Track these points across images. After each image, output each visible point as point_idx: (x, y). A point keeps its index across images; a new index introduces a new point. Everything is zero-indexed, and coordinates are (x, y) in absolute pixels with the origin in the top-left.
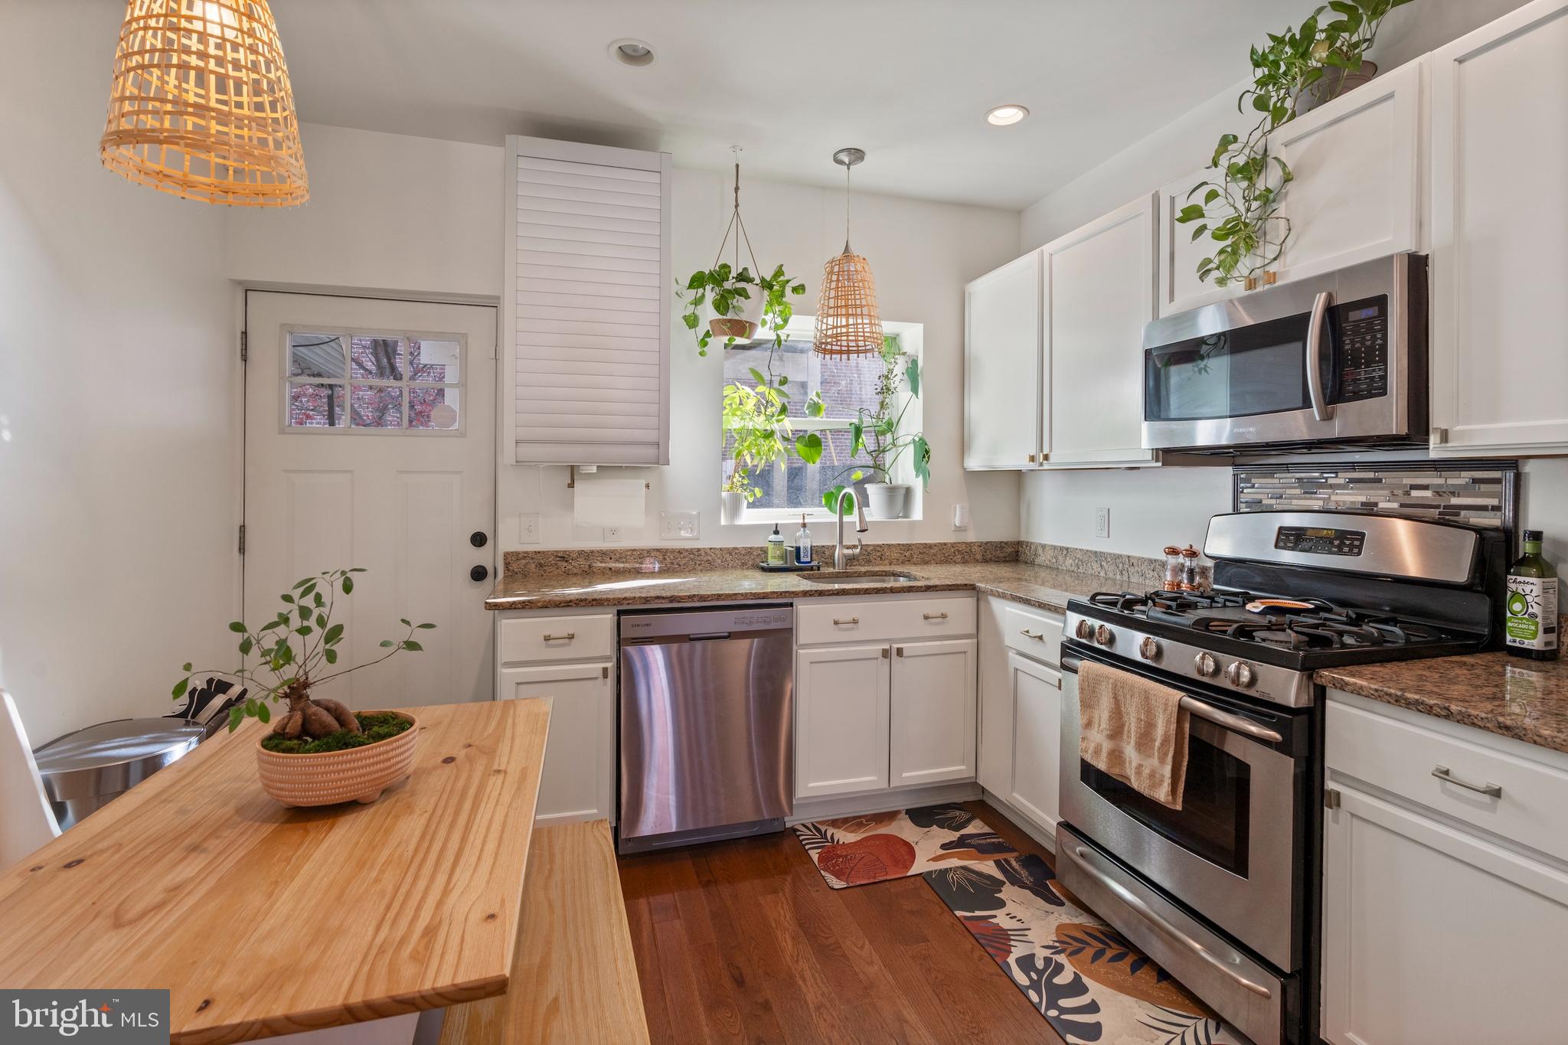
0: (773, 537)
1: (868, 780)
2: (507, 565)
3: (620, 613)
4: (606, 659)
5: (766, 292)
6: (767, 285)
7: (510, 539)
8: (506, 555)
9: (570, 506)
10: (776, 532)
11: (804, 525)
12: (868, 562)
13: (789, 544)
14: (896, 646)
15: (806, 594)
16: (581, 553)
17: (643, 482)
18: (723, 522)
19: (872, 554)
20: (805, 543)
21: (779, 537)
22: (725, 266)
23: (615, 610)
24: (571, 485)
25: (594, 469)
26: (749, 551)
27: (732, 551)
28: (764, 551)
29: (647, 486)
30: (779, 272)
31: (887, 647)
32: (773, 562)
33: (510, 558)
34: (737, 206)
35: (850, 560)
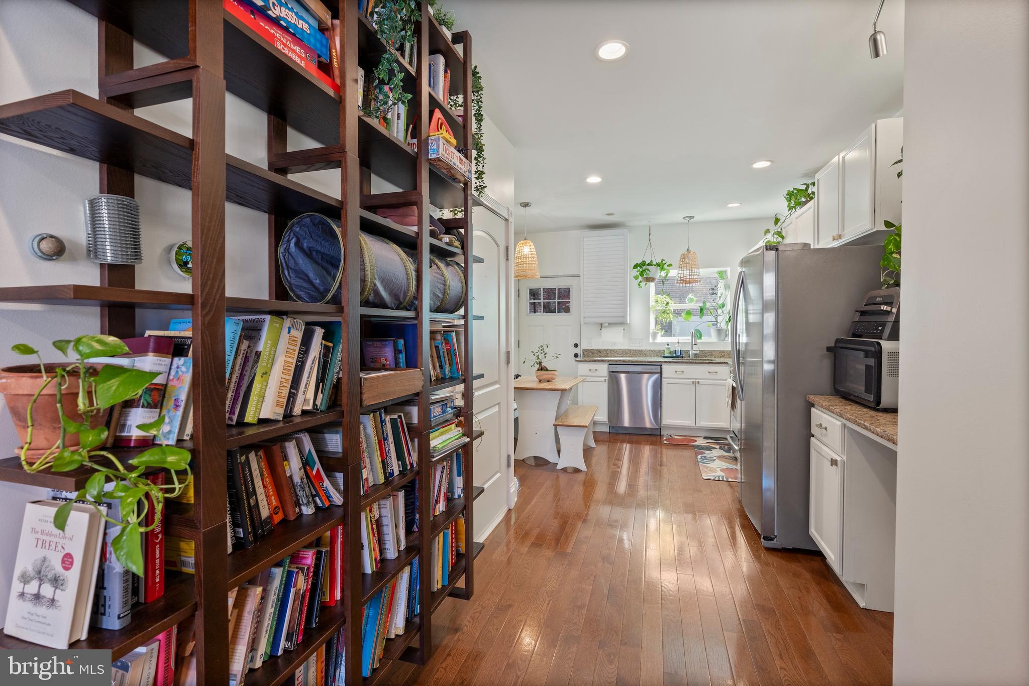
0: (667, 346)
1: (687, 422)
2: (583, 353)
3: (609, 364)
4: (606, 377)
5: (659, 267)
6: (658, 265)
7: (584, 345)
8: (583, 350)
9: (600, 335)
10: (668, 345)
11: (678, 342)
12: (706, 356)
13: (672, 349)
14: (697, 381)
15: (665, 362)
16: (604, 350)
17: (623, 328)
18: (651, 341)
19: (704, 353)
20: (678, 349)
21: (669, 346)
22: (644, 261)
23: (608, 363)
24: (601, 330)
25: (607, 325)
26: (659, 351)
27: (653, 351)
28: (664, 351)
29: (624, 329)
30: (663, 260)
31: (694, 381)
32: (666, 355)
33: (585, 351)
34: (650, 240)
35: (695, 355)
